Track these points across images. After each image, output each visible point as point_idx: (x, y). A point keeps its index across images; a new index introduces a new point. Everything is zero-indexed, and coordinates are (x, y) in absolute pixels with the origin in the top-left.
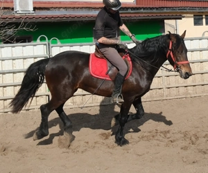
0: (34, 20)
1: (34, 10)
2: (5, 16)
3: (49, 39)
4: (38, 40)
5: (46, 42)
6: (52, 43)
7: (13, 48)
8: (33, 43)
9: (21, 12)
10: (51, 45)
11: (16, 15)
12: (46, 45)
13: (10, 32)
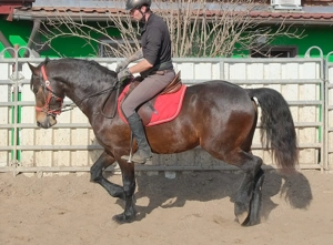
0: (301, 21)
1: (302, 5)
2: (255, 12)
3: (325, 54)
4: (307, 55)
5: (320, 58)
6: (330, 60)
7: (266, 66)
8: (298, 58)
9: (280, 7)
10: (328, 64)
11: (273, 11)
12: (319, 62)
13: (263, 38)
